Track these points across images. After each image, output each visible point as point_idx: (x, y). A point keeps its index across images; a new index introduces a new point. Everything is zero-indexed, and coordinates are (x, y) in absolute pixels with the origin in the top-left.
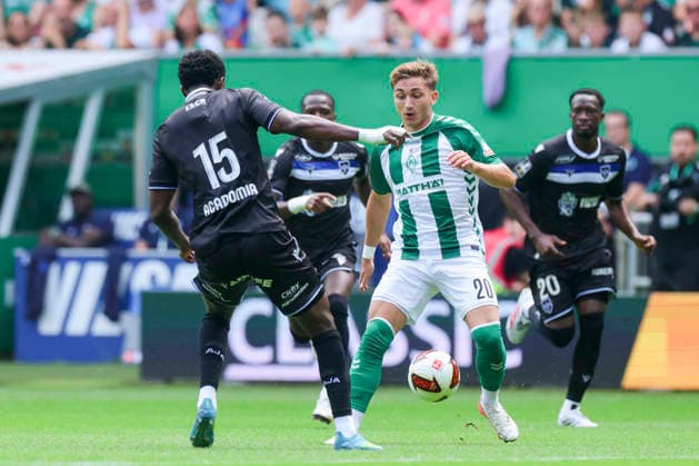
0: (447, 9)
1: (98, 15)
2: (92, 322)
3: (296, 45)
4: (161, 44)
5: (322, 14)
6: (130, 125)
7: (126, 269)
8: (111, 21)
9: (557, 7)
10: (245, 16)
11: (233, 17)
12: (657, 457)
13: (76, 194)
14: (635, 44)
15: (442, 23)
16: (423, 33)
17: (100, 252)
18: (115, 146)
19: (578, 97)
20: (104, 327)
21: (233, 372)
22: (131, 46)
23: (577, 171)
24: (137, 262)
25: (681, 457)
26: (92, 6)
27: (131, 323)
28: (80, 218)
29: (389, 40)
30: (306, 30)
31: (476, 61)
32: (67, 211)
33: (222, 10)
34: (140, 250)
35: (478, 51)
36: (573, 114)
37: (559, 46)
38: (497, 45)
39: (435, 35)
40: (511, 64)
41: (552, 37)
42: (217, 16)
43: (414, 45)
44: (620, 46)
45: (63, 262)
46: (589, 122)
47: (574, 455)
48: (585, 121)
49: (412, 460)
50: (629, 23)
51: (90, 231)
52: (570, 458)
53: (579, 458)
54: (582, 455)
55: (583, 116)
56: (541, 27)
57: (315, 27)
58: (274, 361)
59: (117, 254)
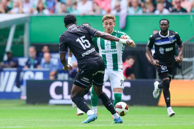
0: (110, 2)
1: (14, 4)
2: (13, 88)
3: (68, 12)
4: (32, 12)
5: (76, 4)
6: (23, 34)
7: (22, 74)
8: (18, 6)
9: (140, 1)
10: (54, 4)
11: (51, 5)
12: (168, 125)
13: (8, 53)
14: (161, 12)
15: (108, 6)
16: (103, 9)
17: (15, 69)
18: (19, 40)
19: (162, 21)
20: (16, 90)
21: (52, 102)
22: (23, 13)
23: (162, 41)
24: (25, 72)
25: (174, 125)
26: (13, 2)
27: (23, 88)
28: (9, 60)
29: (94, 11)
30: (71, 8)
31: (118, 17)
32: (6, 58)
33: (48, 2)
34: (26, 68)
35: (118, 14)
36: (161, 26)
37: (140, 12)
38: (124, 12)
39: (107, 9)
40: (127, 18)
41: (138, 10)
42: (47, 5)
43: (101, 12)
44: (157, 12)
45: (5, 72)
46: (165, 28)
47: (145, 124)
48: (164, 28)
49: (100, 125)
50: (159, 6)
51: (12, 63)
52: (144, 125)
53: (146, 125)
54: (147, 124)
55: (164, 26)
56: (135, 7)
57: (74, 7)
58: (63, 99)
59: (19, 69)
